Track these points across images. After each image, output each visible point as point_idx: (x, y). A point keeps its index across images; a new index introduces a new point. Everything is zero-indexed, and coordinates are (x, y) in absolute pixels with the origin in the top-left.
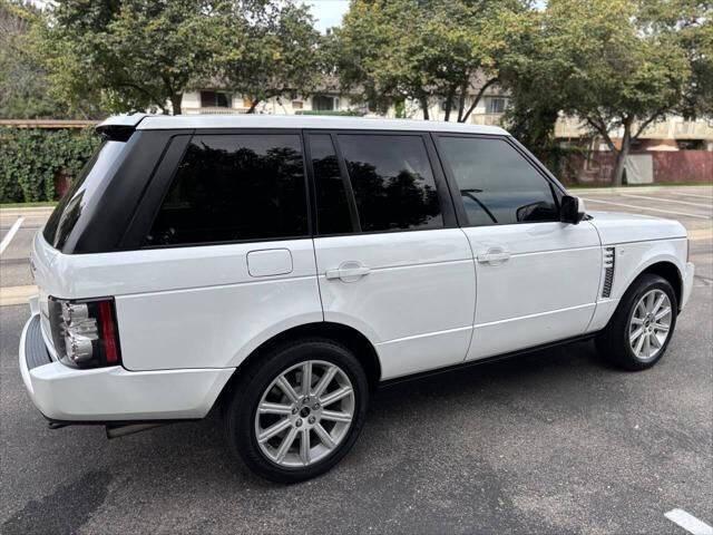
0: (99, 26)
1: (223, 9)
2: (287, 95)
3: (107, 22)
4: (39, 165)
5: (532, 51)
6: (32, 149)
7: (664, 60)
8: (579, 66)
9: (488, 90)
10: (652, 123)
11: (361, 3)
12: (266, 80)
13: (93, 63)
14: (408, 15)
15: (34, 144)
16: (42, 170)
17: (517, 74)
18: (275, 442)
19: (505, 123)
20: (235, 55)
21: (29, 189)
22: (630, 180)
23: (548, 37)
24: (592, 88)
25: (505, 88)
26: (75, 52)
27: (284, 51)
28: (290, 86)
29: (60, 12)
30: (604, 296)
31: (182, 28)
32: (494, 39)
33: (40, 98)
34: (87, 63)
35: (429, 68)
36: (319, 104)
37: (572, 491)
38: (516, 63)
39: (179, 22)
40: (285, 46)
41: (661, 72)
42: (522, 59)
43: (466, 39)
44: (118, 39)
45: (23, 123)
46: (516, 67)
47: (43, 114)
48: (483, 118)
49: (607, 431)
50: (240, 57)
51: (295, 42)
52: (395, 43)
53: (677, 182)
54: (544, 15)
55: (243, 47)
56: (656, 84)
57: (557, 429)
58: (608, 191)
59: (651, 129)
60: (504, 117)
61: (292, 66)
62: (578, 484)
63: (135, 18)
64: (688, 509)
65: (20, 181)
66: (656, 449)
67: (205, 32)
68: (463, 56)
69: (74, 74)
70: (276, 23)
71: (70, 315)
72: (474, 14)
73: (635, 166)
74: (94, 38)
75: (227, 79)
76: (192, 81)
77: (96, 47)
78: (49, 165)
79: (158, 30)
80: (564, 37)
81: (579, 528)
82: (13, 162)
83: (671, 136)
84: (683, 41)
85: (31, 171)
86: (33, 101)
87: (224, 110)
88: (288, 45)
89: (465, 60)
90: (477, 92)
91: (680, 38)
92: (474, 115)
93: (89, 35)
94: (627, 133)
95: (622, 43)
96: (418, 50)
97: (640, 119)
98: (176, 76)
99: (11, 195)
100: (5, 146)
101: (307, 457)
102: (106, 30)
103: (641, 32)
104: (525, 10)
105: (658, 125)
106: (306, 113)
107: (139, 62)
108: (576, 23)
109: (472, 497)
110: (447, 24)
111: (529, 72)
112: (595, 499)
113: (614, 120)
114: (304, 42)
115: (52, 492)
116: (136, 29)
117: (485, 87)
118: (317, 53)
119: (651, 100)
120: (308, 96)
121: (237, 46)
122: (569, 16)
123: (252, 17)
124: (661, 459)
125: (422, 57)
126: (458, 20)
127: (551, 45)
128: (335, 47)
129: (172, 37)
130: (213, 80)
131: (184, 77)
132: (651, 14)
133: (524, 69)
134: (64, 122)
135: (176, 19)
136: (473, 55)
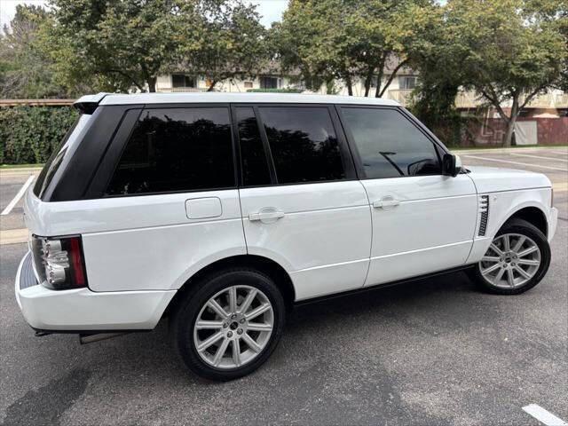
0: (90, 25)
1: (187, 9)
2: (239, 77)
3: (97, 22)
4: (47, 134)
5: (435, 38)
6: (41, 122)
7: (545, 44)
8: (475, 49)
9: (401, 70)
10: (536, 96)
11: (296, 3)
12: (221, 65)
13: (86, 54)
14: (335, 11)
15: (43, 118)
16: (50, 138)
17: (423, 57)
18: (212, 350)
19: (415, 97)
20: (196, 46)
21: (40, 153)
22: (518, 142)
23: (449, 26)
24: (486, 68)
25: (415, 69)
26: (72, 45)
27: (235, 42)
28: (241, 70)
29: (61, 14)
30: (479, 235)
31: (155, 25)
32: (404, 28)
33: (49, 82)
34: (81, 54)
35: (352, 53)
36: (266, 84)
37: (449, 389)
38: (422, 48)
39: (153, 20)
40: (236, 38)
41: (543, 53)
42: (427, 45)
43: (381, 29)
44: (105, 35)
45: (34, 102)
46: (422, 51)
47: (51, 95)
48: (398, 93)
49: (481, 342)
50: (200, 47)
51: (245, 35)
52: (325, 34)
53: (557, 142)
54: (445, 9)
55: (202, 40)
56: (538, 63)
57: (441, 340)
58: (500, 151)
59: (536, 100)
60: (414, 92)
61: (241, 54)
62: (455, 383)
63: (118, 18)
64: (541, 404)
65: (32, 147)
66: (520, 357)
67: (172, 28)
68: (379, 43)
69: (72, 63)
70: (230, 19)
71: (48, 249)
72: (388, 9)
73: (522, 129)
74: (87, 34)
75: (191, 65)
76: (163, 67)
77: (88, 41)
78: (54, 134)
79: (136, 27)
80: (461, 26)
81: (452, 418)
82: (27, 132)
83: (553, 106)
84: (561, 28)
85: (41, 139)
86: (43, 85)
87: (190, 89)
88: (239, 37)
89: (380, 46)
90: (391, 72)
91: (559, 26)
92: (389, 91)
93: (83, 32)
94: (515, 103)
95: (509, 30)
96: (343, 39)
97: (527, 92)
98: (151, 64)
99: (26, 158)
100: (21, 120)
101: (239, 360)
102: (96, 28)
103: (526, 21)
104: (430, 4)
105: (541, 97)
106: (255, 91)
107: (122, 53)
108: (471, 15)
109: (369, 392)
110: (366, 17)
111: (434, 55)
112: (467, 395)
113: (505, 93)
114: (252, 35)
115: (45, 384)
116: (119, 27)
117: (398, 68)
118: (262, 43)
119: (534, 77)
120: (255, 77)
121: (197, 39)
122: (466, 10)
123: (211, 16)
124: (524, 365)
125: (345, 45)
126: (376, 14)
127: (451, 33)
128: (277, 38)
129: (147, 33)
130: (179, 66)
131: (157, 63)
132: (535, 6)
133: (429, 53)
134: (66, 100)
135: (150, 19)
136: (386, 42)
